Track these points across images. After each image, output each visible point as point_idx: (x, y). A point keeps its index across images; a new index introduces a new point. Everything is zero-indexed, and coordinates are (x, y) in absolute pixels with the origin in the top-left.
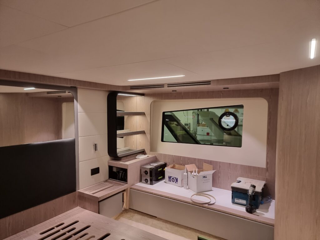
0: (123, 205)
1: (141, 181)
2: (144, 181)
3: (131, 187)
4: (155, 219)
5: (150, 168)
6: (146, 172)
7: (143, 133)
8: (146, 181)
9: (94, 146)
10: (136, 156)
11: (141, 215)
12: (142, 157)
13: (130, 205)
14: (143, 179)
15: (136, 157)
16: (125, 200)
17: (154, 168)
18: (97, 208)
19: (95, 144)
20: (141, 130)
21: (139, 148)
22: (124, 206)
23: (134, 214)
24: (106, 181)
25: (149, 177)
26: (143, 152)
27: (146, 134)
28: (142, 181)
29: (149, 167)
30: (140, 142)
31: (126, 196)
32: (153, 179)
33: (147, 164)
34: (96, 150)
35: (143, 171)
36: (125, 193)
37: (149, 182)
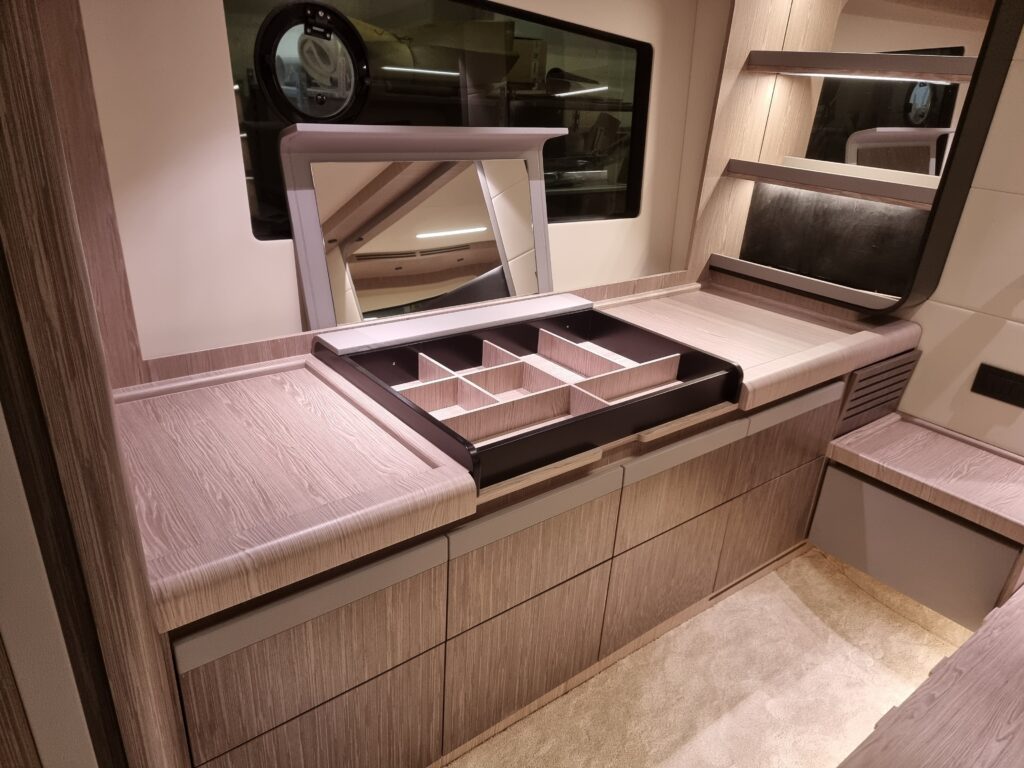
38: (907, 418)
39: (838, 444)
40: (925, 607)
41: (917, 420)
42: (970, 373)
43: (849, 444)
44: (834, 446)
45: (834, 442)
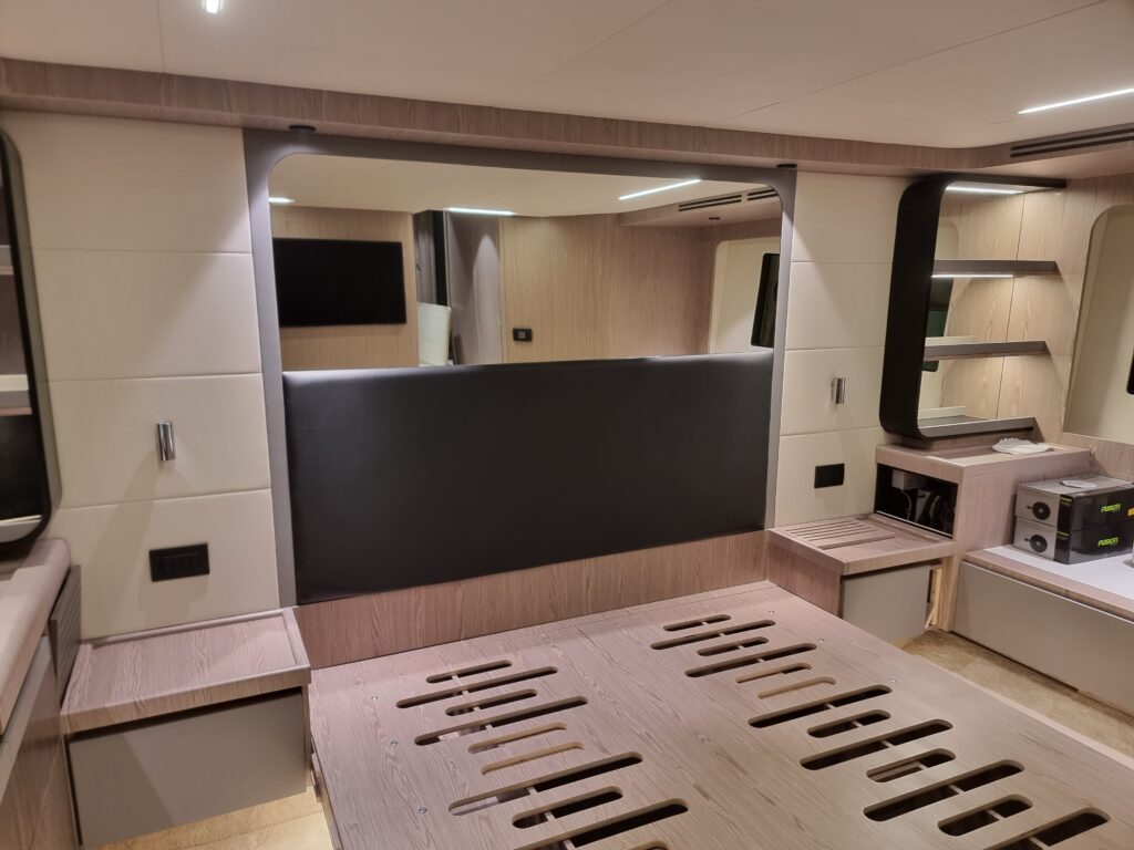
0: (928, 611)
1: (1010, 540)
2: (1028, 545)
3: (969, 554)
4: (1068, 695)
5: (1062, 496)
6: (1041, 511)
7: (1038, 350)
8: (1038, 544)
9: (832, 385)
10: (997, 441)
11: (1003, 666)
12: (1022, 449)
13: (954, 618)
14: (1025, 533)
15: (996, 447)
16: (936, 597)
17: (1079, 498)
18: (837, 598)
19: (840, 381)
20: (1026, 340)
21: (1012, 413)
22: (930, 618)
23: (971, 657)
24: (865, 517)
25: (1055, 530)
26: (1028, 431)
27: (1053, 356)
28: (1017, 543)
29: (1058, 490)
30: (1017, 390)
31: (942, 583)
32: (1072, 544)
33: (1045, 479)
34: (837, 402)
35: (1026, 502)
36: (939, 573)
37: (1051, 550)
38: (98, 643)
39: (71, 712)
40: (233, 813)
41: (110, 639)
42: (143, 565)
43: (79, 704)
44: (68, 716)
45: (64, 712)
